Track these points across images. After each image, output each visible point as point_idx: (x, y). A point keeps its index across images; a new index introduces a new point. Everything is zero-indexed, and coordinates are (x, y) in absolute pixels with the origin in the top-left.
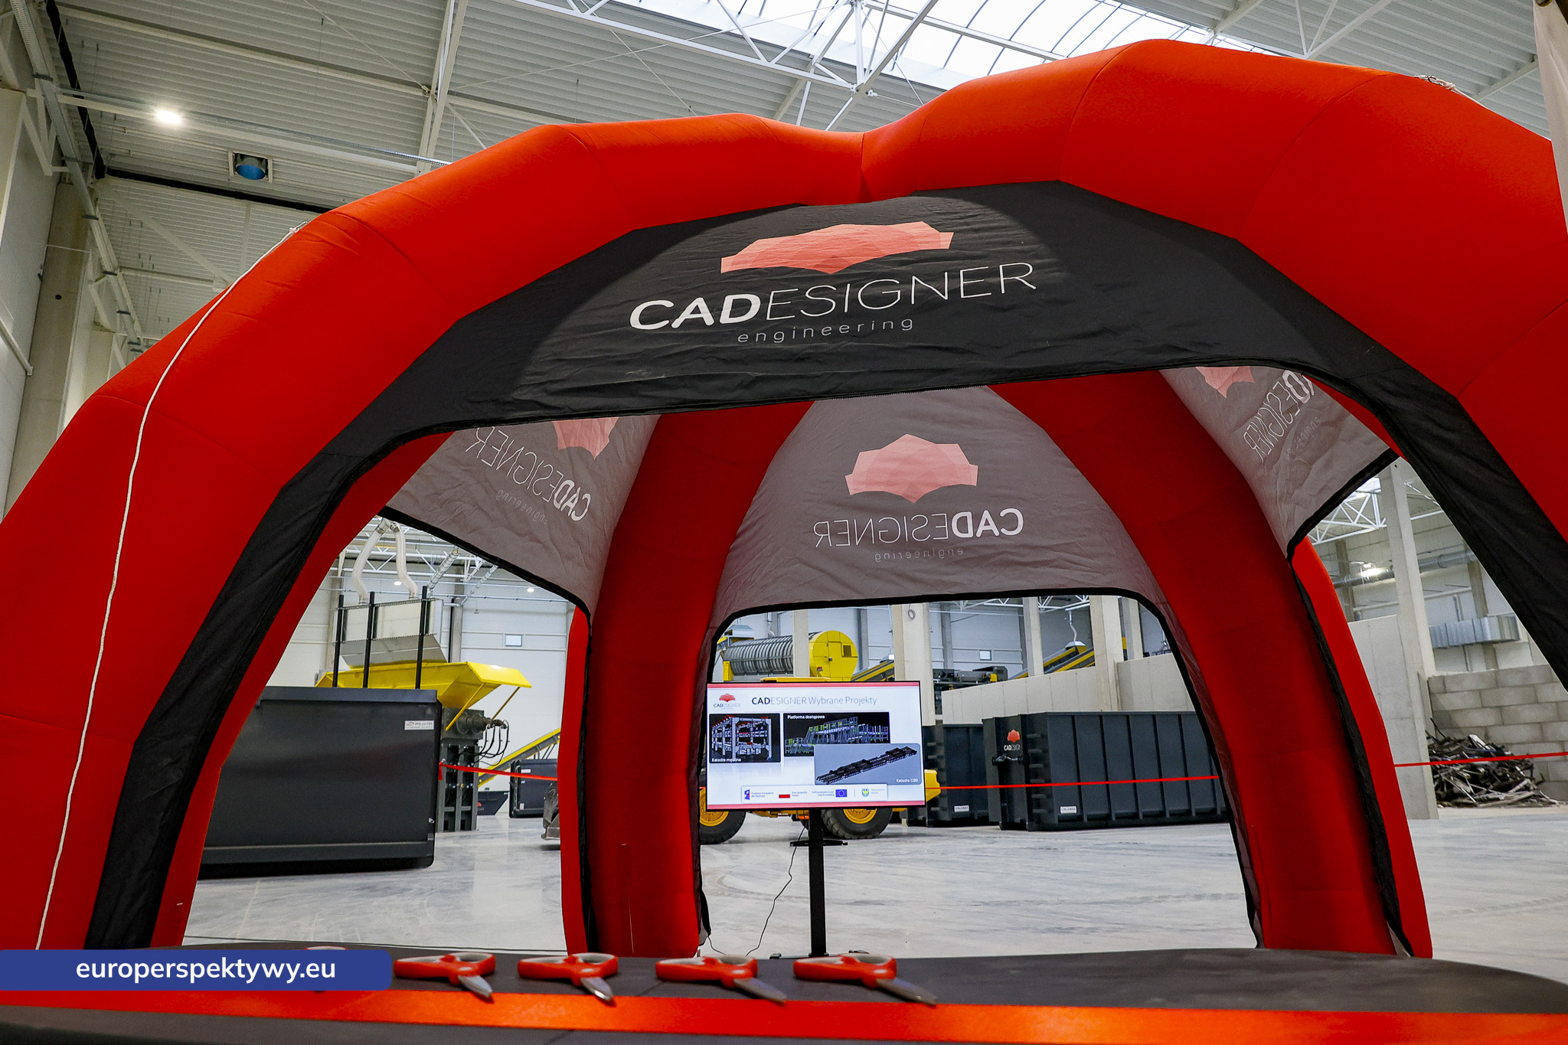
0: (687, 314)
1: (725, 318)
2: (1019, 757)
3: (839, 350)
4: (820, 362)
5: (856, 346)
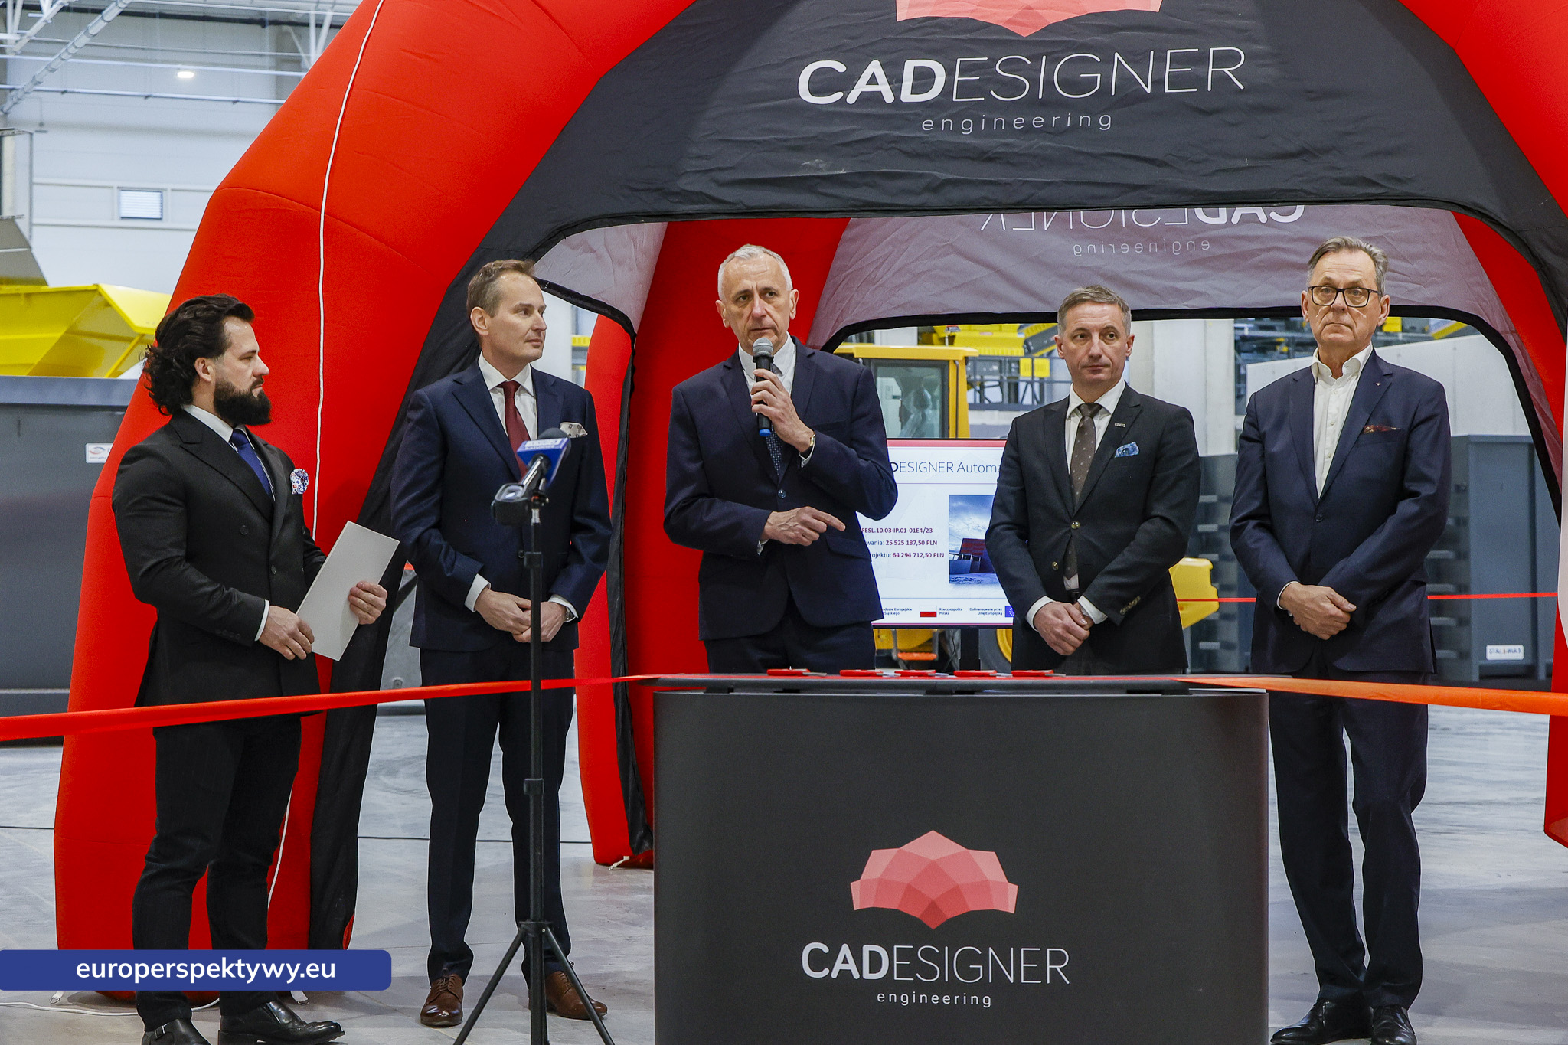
0: (863, 84)
1: (907, 96)
3: (1031, 151)
4: (1013, 165)
5: (1051, 147)
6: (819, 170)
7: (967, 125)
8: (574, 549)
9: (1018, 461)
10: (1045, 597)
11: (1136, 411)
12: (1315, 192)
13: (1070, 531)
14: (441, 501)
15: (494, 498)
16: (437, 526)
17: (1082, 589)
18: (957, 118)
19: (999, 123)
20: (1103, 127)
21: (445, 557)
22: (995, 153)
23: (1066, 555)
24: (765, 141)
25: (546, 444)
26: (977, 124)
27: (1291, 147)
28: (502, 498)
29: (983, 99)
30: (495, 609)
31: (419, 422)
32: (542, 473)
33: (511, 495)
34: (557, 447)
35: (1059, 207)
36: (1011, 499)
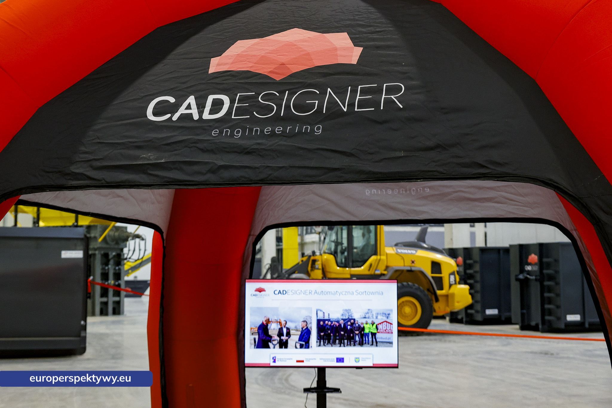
0: (182, 110)
1: (206, 116)
2: (536, 276)
3: (273, 147)
4: (261, 155)
5: (285, 145)
7: (238, 132)
12: (445, 172)
19: (257, 131)
20: (317, 132)
22: (252, 149)
24: (123, 143)
26: (244, 132)
27: (430, 144)
29: (249, 117)
35: (285, 182)
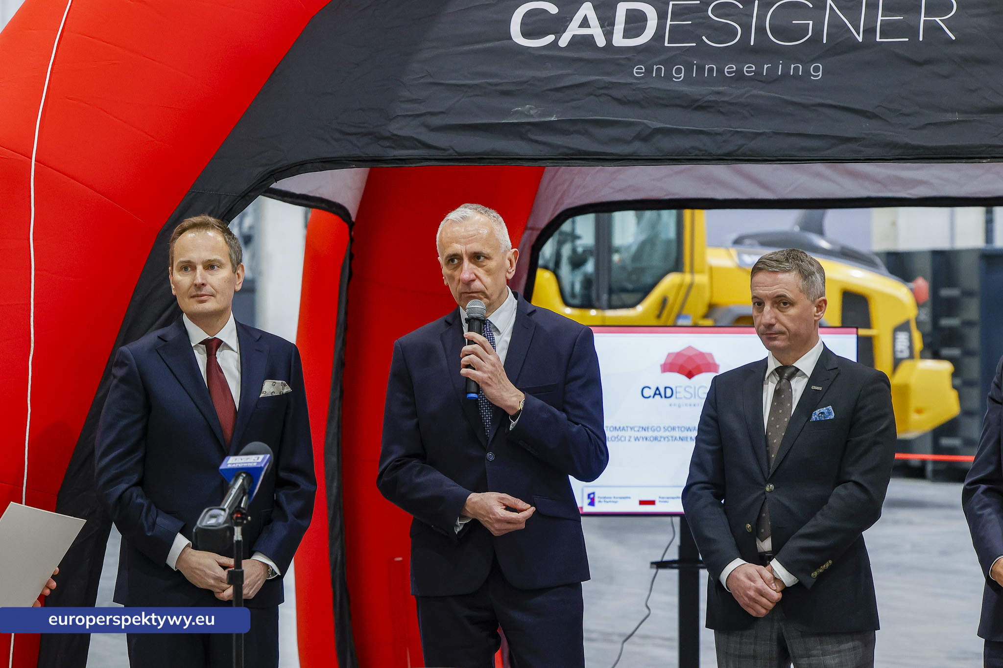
0: (574, 28)
1: (619, 40)
3: (742, 100)
4: (722, 113)
5: (762, 97)
6: (532, 116)
7: (679, 71)
8: (277, 504)
9: (716, 420)
10: (738, 559)
11: (833, 374)
13: (764, 493)
14: (144, 459)
15: (195, 523)
16: (140, 483)
17: (775, 552)
18: (669, 63)
19: (711, 70)
20: (815, 76)
21: (147, 515)
22: (706, 101)
23: (759, 517)
24: (476, 85)
25: (248, 461)
26: (689, 70)
28: (204, 524)
29: (694, 45)
30: (196, 568)
31: (123, 380)
32: (243, 490)
33: (213, 521)
34: (259, 466)
35: (768, 158)
36: (709, 458)
